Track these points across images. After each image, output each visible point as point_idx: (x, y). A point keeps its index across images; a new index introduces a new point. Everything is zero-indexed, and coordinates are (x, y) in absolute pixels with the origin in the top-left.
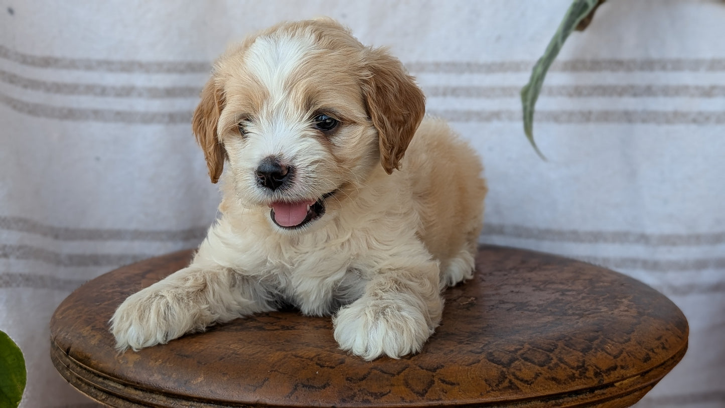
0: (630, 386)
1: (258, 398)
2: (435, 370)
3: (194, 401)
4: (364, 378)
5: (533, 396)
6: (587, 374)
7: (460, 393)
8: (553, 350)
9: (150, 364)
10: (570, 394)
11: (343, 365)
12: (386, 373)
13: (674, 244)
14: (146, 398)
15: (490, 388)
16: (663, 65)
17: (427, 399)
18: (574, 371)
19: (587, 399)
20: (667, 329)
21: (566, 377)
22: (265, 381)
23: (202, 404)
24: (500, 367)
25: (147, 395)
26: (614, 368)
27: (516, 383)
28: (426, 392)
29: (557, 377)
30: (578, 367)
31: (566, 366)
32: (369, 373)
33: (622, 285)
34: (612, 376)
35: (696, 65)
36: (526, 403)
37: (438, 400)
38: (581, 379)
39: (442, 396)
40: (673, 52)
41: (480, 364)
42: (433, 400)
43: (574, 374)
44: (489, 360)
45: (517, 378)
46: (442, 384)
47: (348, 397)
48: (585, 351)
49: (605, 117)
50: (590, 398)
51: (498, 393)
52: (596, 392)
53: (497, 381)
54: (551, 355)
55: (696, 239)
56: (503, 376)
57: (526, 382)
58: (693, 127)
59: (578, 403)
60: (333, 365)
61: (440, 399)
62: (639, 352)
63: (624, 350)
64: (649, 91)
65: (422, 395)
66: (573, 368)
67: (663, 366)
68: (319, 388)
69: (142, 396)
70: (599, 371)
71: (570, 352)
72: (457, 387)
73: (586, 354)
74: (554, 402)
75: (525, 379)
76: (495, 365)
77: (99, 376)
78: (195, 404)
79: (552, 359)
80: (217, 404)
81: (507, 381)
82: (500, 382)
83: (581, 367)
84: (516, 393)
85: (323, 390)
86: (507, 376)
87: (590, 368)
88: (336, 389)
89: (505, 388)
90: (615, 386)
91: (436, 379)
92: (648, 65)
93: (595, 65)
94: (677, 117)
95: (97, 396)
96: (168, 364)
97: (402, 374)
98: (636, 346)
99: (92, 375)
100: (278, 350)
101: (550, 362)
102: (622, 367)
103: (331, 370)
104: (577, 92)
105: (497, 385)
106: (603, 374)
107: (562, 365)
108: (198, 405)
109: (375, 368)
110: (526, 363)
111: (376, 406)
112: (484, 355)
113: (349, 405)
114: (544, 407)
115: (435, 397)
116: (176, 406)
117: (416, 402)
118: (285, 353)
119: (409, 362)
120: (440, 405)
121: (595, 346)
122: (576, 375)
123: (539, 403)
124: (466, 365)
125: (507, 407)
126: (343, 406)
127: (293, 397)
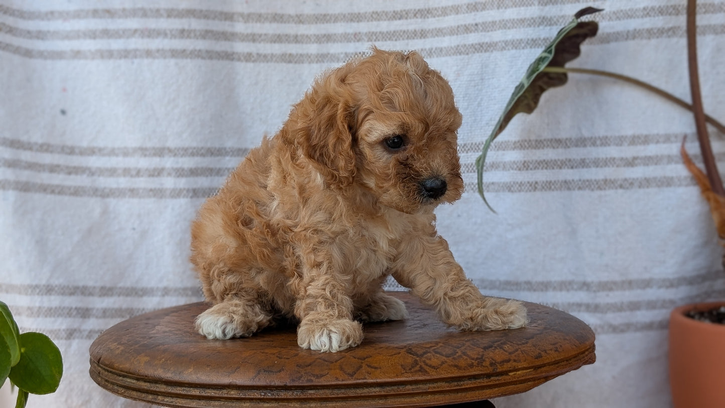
0: (522, 376)
1: (231, 381)
2: (365, 359)
3: (185, 387)
4: (310, 365)
5: (438, 377)
6: (484, 364)
7: (381, 374)
8: (460, 348)
9: (156, 362)
10: (470, 377)
11: (297, 357)
12: (326, 361)
13: (611, 289)
14: (151, 387)
15: (405, 371)
16: (593, 142)
17: (355, 378)
18: (473, 361)
19: (484, 383)
20: (565, 339)
21: (466, 365)
22: (237, 369)
23: (192, 389)
24: (414, 357)
25: (153, 385)
26: (509, 361)
27: (425, 368)
28: (355, 373)
29: (460, 365)
30: (477, 359)
31: (467, 358)
32: (314, 361)
33: (548, 313)
34: (505, 366)
35: (620, 141)
36: (433, 383)
37: (363, 379)
38: (478, 367)
39: (367, 377)
40: (601, 131)
41: (400, 355)
42: (360, 379)
43: (473, 363)
44: (407, 353)
45: (427, 365)
46: (368, 368)
47: (297, 378)
48: (485, 348)
49: (549, 186)
50: (487, 382)
51: (410, 375)
52: (492, 378)
53: (410, 366)
54: (457, 350)
55: (630, 284)
56: (416, 363)
57: (434, 368)
58: (620, 191)
59: (476, 385)
60: (289, 357)
61: (365, 379)
62: (533, 352)
63: (519, 349)
64: (583, 163)
65: (352, 376)
66: (473, 359)
67: (557, 365)
68: (276, 372)
69: (149, 386)
70: (494, 362)
71: (474, 348)
72: (379, 370)
73: (487, 350)
74: (456, 383)
75: (433, 365)
76: (411, 355)
77: (120, 376)
78: (186, 389)
79: (457, 353)
80: (202, 388)
82: (413, 367)
83: (480, 359)
84: (425, 375)
85: (278, 374)
86: (420, 363)
87: (487, 359)
88: (288, 372)
89: (416, 371)
90: (508, 375)
91: (364, 365)
92: (581, 142)
93: (539, 144)
94: (607, 184)
95: (118, 391)
96: (168, 361)
97: (339, 362)
98: (531, 347)
99: (115, 376)
100: (250, 350)
101: (455, 355)
102: (515, 361)
103: (286, 360)
104: (525, 166)
105: (410, 369)
106: (497, 364)
107: (464, 357)
108: (188, 389)
109: (320, 359)
110: (436, 355)
111: (317, 384)
112: (405, 350)
113: (296, 384)
114: (448, 387)
115: (361, 377)
116: (173, 391)
117: (347, 380)
118: (256, 351)
119: (346, 354)
120: (365, 382)
121: (496, 345)
122: (475, 364)
123: (443, 384)
124: (389, 356)
125: (418, 387)
126: (292, 384)
127: (257, 379)
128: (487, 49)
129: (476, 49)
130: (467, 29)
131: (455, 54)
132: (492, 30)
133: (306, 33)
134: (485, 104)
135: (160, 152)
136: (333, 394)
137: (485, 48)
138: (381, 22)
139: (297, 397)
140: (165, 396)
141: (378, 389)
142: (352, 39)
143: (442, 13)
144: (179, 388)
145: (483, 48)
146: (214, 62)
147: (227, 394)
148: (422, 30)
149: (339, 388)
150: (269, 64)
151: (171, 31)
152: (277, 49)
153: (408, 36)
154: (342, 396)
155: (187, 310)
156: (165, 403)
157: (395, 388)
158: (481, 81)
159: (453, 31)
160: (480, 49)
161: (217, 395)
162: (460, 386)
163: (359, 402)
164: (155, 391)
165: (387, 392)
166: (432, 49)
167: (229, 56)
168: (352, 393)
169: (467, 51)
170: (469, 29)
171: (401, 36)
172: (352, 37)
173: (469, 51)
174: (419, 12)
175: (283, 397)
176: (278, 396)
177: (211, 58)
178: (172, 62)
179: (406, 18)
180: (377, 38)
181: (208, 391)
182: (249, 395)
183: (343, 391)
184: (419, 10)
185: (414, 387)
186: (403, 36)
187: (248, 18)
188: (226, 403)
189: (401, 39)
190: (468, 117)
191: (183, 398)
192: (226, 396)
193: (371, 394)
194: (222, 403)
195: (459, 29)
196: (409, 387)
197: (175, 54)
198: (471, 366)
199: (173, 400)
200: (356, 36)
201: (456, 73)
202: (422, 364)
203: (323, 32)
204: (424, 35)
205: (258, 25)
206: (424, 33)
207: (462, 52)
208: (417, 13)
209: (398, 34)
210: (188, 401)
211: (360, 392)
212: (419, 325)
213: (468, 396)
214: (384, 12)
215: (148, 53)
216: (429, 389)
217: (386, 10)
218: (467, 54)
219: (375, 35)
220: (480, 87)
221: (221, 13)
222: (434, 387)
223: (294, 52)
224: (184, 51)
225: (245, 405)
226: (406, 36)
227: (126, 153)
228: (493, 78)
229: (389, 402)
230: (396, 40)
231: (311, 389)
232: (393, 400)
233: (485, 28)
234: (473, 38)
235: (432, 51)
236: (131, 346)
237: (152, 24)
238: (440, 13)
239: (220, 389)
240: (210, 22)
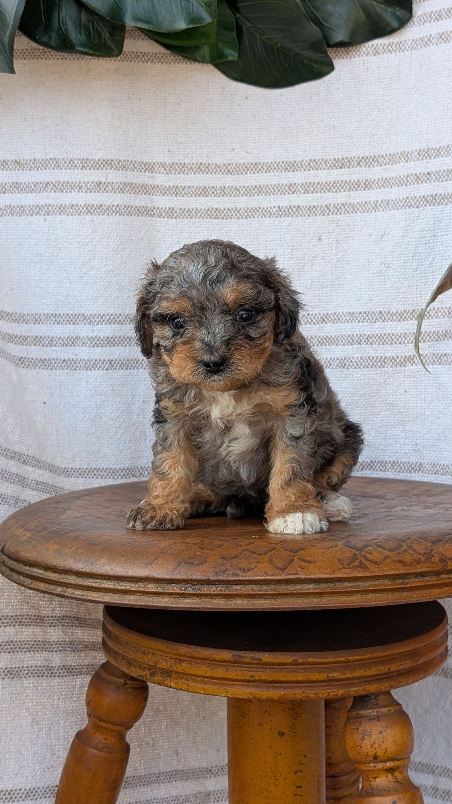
1: (148, 573)
2: (297, 551)
3: (98, 579)
4: (236, 557)
5: (380, 574)
6: (433, 560)
7: (315, 569)
8: (406, 541)
9: (66, 551)
10: (416, 575)
11: (221, 548)
12: (254, 553)
14: (61, 579)
15: (342, 567)
17: (286, 573)
18: (420, 557)
19: (432, 581)
21: (412, 561)
22: (155, 560)
23: (105, 581)
24: (354, 550)
25: (62, 576)
27: (366, 563)
28: (286, 568)
29: (404, 560)
30: (425, 554)
31: (413, 552)
32: (241, 553)
36: (374, 581)
37: (296, 574)
38: (426, 563)
39: (299, 572)
41: (337, 548)
42: (291, 574)
43: (420, 559)
44: (345, 546)
45: (367, 560)
46: (301, 562)
47: (221, 571)
48: (435, 542)
50: (435, 580)
51: (349, 571)
52: (442, 576)
53: (349, 562)
54: (403, 544)
56: (355, 557)
57: (375, 563)
59: (423, 584)
60: (212, 548)
61: (298, 574)
65: (283, 570)
66: (420, 554)
68: (198, 564)
69: (58, 577)
70: (444, 558)
71: (422, 542)
72: (314, 564)
73: (436, 544)
74: (400, 581)
75: (375, 560)
76: (349, 549)
77: (26, 565)
78: (99, 581)
79: (402, 547)
80: (116, 580)
81: (358, 561)
82: (352, 562)
83: (428, 554)
84: (365, 571)
85: (200, 566)
86: (359, 558)
87: (436, 555)
88: (212, 565)
89: (355, 567)
91: (295, 558)
95: (24, 582)
96: (79, 550)
97: (268, 554)
99: (21, 565)
100: (169, 539)
101: (400, 549)
103: (210, 551)
105: (348, 564)
106: (448, 561)
107: (411, 552)
108: (101, 581)
109: (247, 550)
110: (378, 548)
111: (243, 578)
112: (341, 542)
113: (221, 578)
114: (391, 585)
115: (293, 572)
116: (84, 584)
117: (277, 575)
118: (175, 541)
119: (277, 546)
120: (297, 578)
121: (446, 539)
122: (422, 560)
123: (386, 581)
124: (325, 549)
125: (357, 584)
126: (216, 578)
127: (176, 572)
128: (440, 201)
129: (427, 202)
130: (418, 179)
131: (403, 207)
132: (446, 180)
133: (235, 184)
134: (438, 264)
135: (73, 319)
136: (262, 591)
137: (438, 201)
138: (320, 171)
139: (221, 593)
140: (76, 589)
141: (311, 586)
142: (286, 191)
143: (390, 160)
144: (90, 580)
145: (436, 200)
146: (133, 218)
147: (144, 587)
148: (366, 181)
149: (268, 584)
150: (194, 220)
151: (86, 184)
152: (203, 203)
153: (350, 187)
154: (272, 592)
155: (101, 493)
156: (75, 596)
157: (332, 585)
158: (433, 238)
159: (403, 181)
160: (432, 202)
161: (133, 589)
162: (405, 584)
163: (292, 599)
164: (65, 583)
165: (322, 589)
166: (377, 202)
167: (148, 212)
168: (282, 589)
169: (418, 203)
170: (420, 179)
171: (343, 187)
172: (287, 188)
173: (419, 204)
174: (363, 160)
175: (206, 592)
176: (200, 591)
177: (129, 214)
178: (88, 217)
179: (349, 167)
180: (314, 189)
181: (123, 583)
182: (168, 589)
183: (272, 587)
184: (363, 158)
185: (353, 584)
186: (345, 187)
187: (169, 168)
188: (143, 597)
189: (342, 190)
190: (418, 279)
191: (95, 591)
192: (142, 589)
193: (304, 591)
194: (139, 597)
195: (408, 179)
196: (347, 584)
197: (90, 209)
198: (418, 562)
199: (84, 593)
200: (291, 188)
201: (405, 228)
202: (362, 559)
203: (254, 183)
204: (369, 186)
205: (182, 175)
206: (369, 184)
207: (411, 205)
208: (360, 161)
209: (338, 185)
210: (101, 594)
211: (291, 588)
212: (357, 515)
213: (414, 595)
214: (322, 160)
215: (61, 209)
216: (369, 587)
217: (325, 158)
218: (418, 207)
219: (313, 186)
220: (432, 245)
221: (141, 163)
222: (376, 585)
223: (221, 206)
224: (101, 206)
225: (164, 600)
226: (348, 187)
227: (37, 320)
228: (447, 235)
229: (325, 600)
230: (336, 192)
231: (237, 585)
232: (328, 598)
233: (438, 177)
234: (425, 189)
235: (378, 204)
236: (39, 532)
237: (65, 176)
238: (388, 161)
239: (137, 582)
240: (128, 173)
